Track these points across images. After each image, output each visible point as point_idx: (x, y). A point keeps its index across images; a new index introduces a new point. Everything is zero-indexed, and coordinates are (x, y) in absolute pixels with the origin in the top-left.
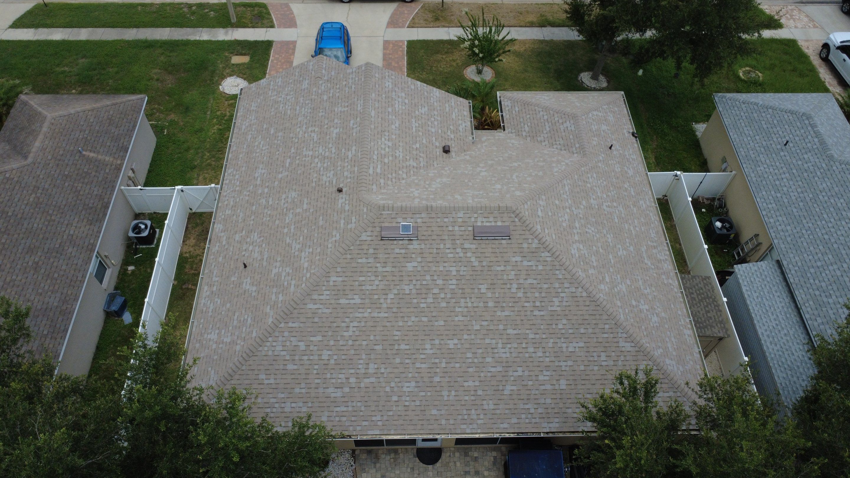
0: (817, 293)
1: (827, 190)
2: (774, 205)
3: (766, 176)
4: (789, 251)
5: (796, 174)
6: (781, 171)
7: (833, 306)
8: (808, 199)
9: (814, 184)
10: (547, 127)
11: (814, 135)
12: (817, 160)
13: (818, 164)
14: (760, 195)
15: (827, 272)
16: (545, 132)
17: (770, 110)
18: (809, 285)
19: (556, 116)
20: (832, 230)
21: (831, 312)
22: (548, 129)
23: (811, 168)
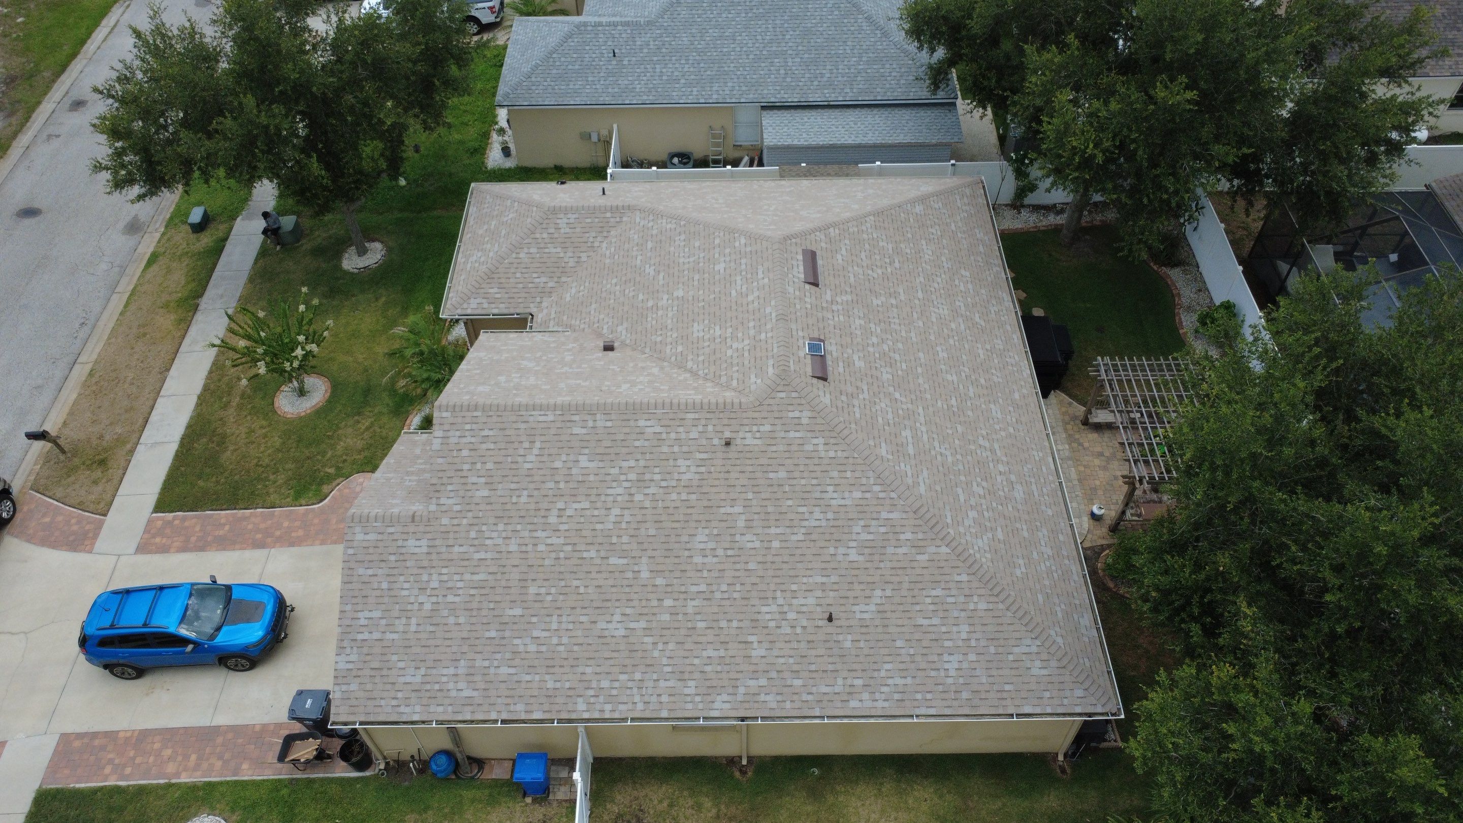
0: (816, 83)
1: (692, 39)
2: (695, 89)
3: (651, 86)
4: (759, 92)
5: (660, 58)
6: (650, 70)
7: (834, 75)
8: (697, 58)
9: (680, 47)
11: (613, 28)
12: (649, 35)
13: (654, 35)
14: (675, 98)
15: (794, 68)
17: (554, 56)
18: (806, 88)
20: (744, 49)
21: (840, 79)
23: (657, 43)
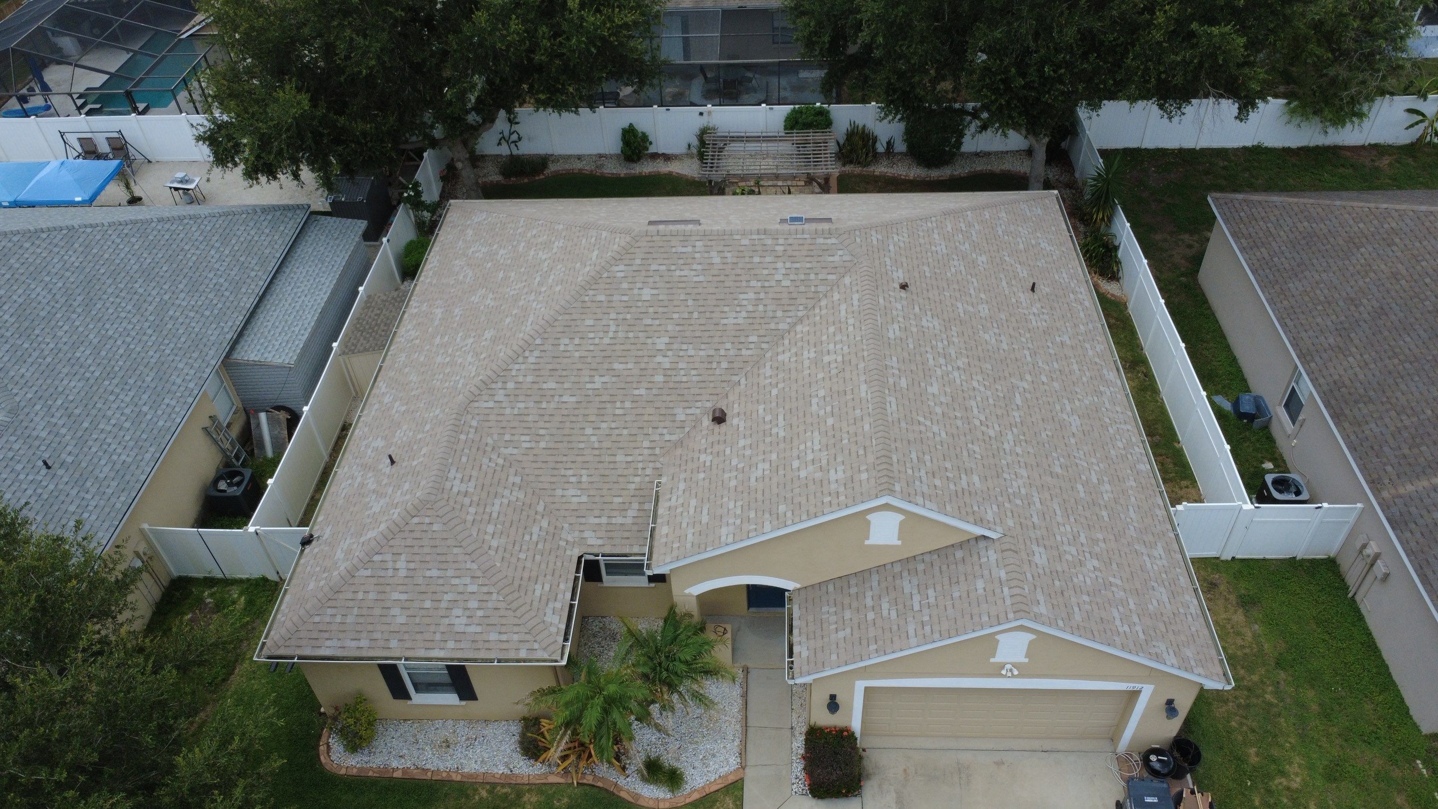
0: (227, 294)
6: (103, 436)
7: (225, 276)
9: (83, 394)
10: (496, 508)
14: (168, 424)
15: (193, 303)
16: (505, 501)
19: (470, 518)
20: (133, 334)
22: (497, 502)
